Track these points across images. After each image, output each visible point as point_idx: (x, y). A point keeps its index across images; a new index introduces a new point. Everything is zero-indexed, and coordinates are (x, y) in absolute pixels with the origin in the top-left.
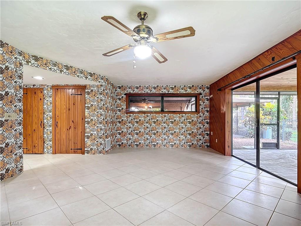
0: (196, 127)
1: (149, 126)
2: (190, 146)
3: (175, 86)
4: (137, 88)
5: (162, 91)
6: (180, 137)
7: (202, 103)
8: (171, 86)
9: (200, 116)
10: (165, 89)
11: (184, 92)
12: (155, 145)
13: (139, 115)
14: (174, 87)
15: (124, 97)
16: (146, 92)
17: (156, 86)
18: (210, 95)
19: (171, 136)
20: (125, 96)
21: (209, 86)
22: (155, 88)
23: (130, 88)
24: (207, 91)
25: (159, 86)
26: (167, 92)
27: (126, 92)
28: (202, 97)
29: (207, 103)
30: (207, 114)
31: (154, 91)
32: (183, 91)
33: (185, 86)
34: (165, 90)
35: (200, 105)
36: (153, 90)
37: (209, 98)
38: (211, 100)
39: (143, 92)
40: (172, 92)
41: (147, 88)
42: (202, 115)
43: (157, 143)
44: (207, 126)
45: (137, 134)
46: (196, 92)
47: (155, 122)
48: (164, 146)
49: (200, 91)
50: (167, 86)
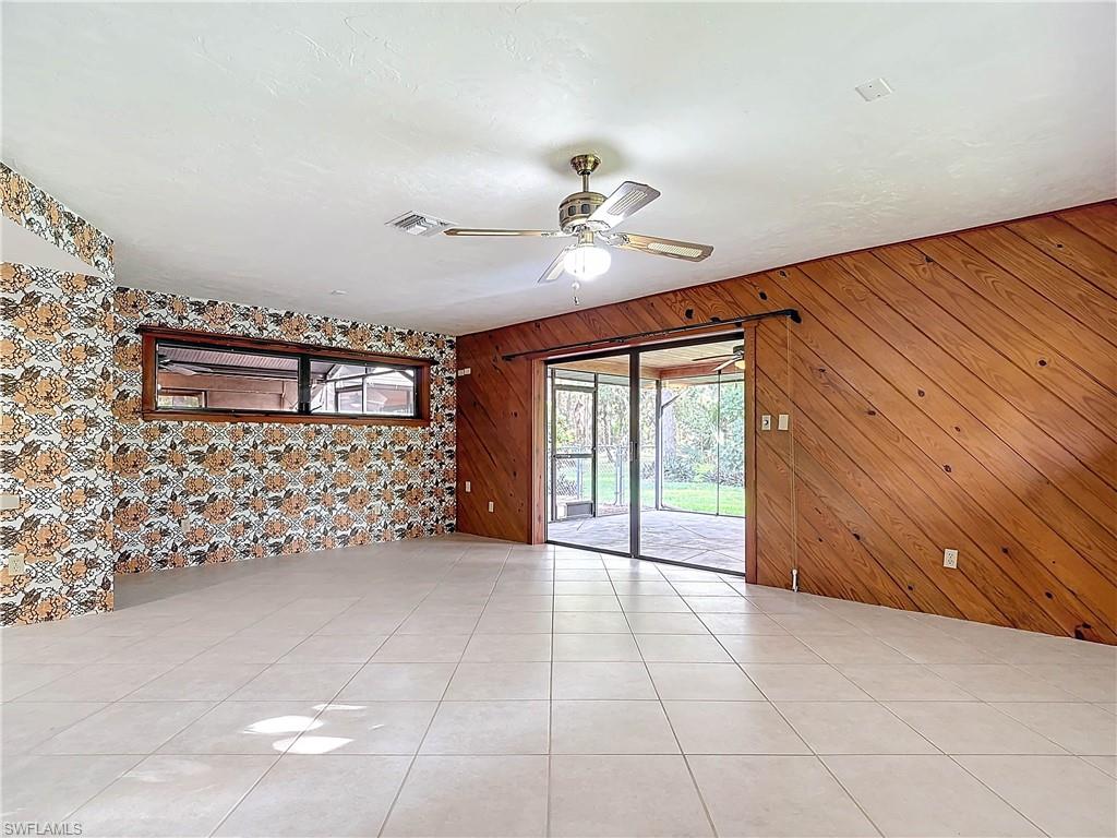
0: (421, 469)
1: (253, 472)
2: (403, 534)
3: (353, 324)
4: (200, 309)
5: (307, 337)
6: (370, 508)
7: (437, 392)
8: (340, 323)
9: (432, 434)
10: (317, 328)
11: (384, 351)
12: (278, 548)
13: (209, 427)
14: (349, 325)
15: (131, 342)
16: (239, 332)
17: (283, 313)
18: (460, 367)
19: (339, 505)
20: (140, 337)
21: (454, 340)
22: (278, 320)
23: (162, 304)
24: (450, 353)
25: (295, 315)
26: (325, 342)
27: (143, 321)
28: (437, 372)
29: (450, 390)
30: (450, 426)
31: (273, 331)
32: (380, 344)
33: (386, 329)
34: (318, 334)
35: (432, 397)
36: (271, 327)
37: (454, 376)
38: (460, 383)
39: (229, 331)
40: (344, 344)
41: (245, 316)
42: (436, 429)
43: (289, 539)
44: (450, 463)
45: (200, 508)
46: (421, 355)
47: (278, 457)
48: (317, 544)
49: (432, 352)
50: (326, 319)
